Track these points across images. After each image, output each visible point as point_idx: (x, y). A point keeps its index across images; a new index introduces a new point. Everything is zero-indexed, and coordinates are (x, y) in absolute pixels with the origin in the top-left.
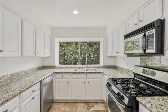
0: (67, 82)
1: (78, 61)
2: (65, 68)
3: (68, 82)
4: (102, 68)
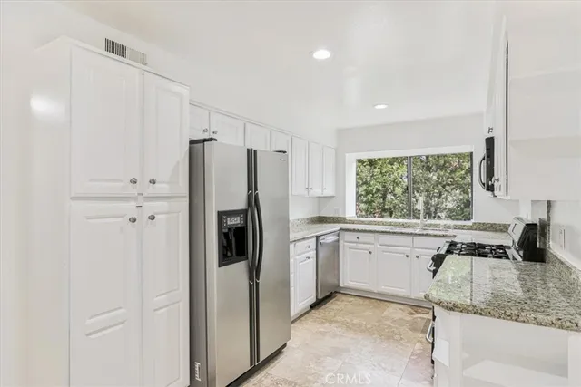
0: (367, 252)
3: (370, 253)
4: (470, 228)
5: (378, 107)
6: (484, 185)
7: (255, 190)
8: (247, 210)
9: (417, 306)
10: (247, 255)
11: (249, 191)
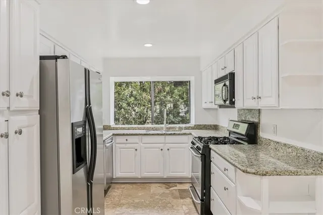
0: (134, 150)
1: (146, 120)
2: (128, 129)
3: (136, 150)
4: (193, 128)
6: (225, 101)
7: (90, 104)
8: (85, 122)
9: (167, 182)
10: (86, 161)
11: (86, 104)
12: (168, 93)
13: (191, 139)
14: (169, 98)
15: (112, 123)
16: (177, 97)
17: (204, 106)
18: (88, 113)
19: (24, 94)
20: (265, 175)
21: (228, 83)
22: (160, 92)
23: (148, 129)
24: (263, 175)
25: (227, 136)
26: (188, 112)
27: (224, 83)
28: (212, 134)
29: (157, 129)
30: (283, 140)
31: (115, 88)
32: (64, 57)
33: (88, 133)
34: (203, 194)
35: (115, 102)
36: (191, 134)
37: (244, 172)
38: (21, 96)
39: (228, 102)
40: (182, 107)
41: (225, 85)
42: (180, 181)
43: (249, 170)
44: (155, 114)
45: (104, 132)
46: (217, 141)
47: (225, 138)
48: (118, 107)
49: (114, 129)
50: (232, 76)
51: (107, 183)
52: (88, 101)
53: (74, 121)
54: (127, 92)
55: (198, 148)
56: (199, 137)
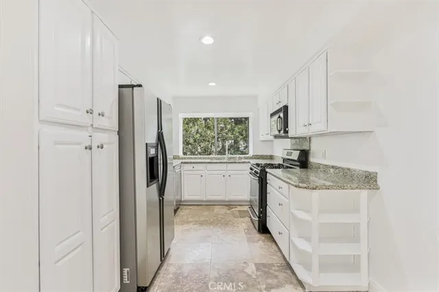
0: (199, 176)
3: (202, 176)
4: (251, 158)
5: (210, 84)
6: (279, 131)
7: (161, 130)
8: (158, 144)
9: (229, 205)
10: (158, 178)
11: (158, 129)
12: (229, 130)
13: (249, 166)
14: (230, 135)
15: (181, 154)
16: (237, 134)
17: (262, 138)
18: (160, 137)
19: (106, 114)
20: (315, 189)
21: (282, 115)
22: (222, 129)
23: (211, 159)
24: (314, 189)
25: (281, 163)
26: (247, 147)
27: (278, 116)
28: (268, 162)
29: (219, 159)
30: (331, 163)
31: (184, 126)
32: (140, 86)
33: (160, 157)
34: (260, 212)
35: (183, 138)
36: (249, 162)
37: (296, 186)
38: (103, 116)
39: (282, 132)
40: (241, 142)
41: (279, 117)
42: (240, 203)
43: (301, 185)
44: (218, 149)
45: (174, 161)
46: (272, 166)
47: (279, 165)
48: (186, 143)
49: (182, 158)
50: (285, 109)
51: (176, 205)
52: (160, 126)
53: (148, 142)
54: (193, 130)
55: (256, 172)
56: (257, 164)
